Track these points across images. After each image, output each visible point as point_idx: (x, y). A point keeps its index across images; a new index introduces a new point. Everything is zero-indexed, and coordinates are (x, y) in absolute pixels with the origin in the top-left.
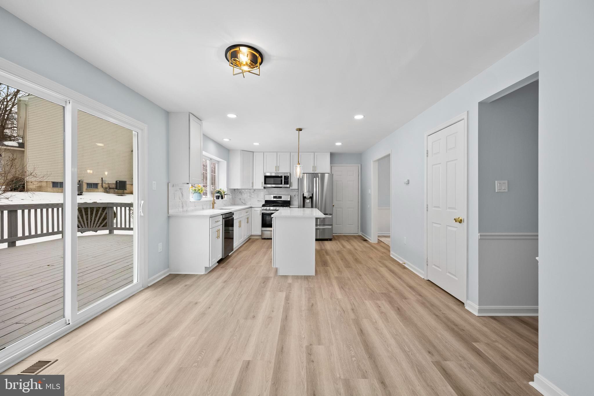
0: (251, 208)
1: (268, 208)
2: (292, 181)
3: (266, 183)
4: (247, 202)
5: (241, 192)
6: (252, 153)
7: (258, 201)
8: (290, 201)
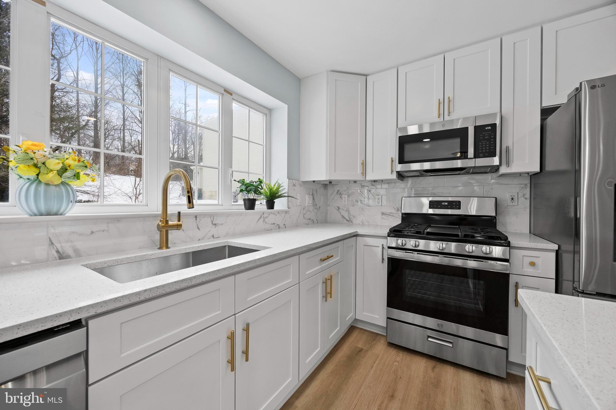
0: (354, 236)
1: (411, 243)
2: (510, 144)
3: (406, 159)
4: (354, 217)
5: (340, 191)
6: (365, 77)
7: (383, 214)
8: (495, 217)
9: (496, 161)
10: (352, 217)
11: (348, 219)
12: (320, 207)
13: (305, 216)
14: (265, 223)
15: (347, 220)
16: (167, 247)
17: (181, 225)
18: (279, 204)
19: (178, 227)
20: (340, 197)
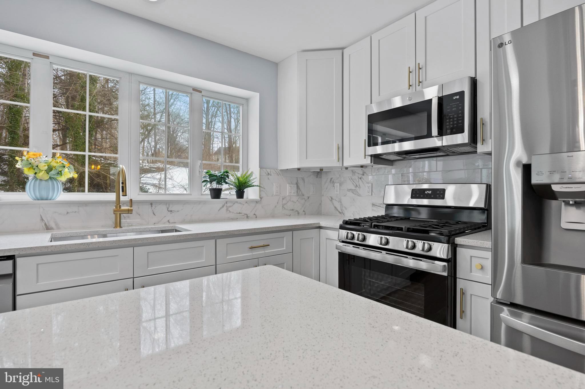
0: (316, 228)
4: (346, 209)
5: (333, 179)
6: (341, 51)
7: (373, 205)
8: (487, 210)
10: (344, 209)
11: (341, 211)
12: (309, 197)
13: (285, 206)
14: (228, 212)
15: (339, 212)
16: (121, 227)
17: (132, 210)
18: (250, 193)
19: (129, 211)
20: (333, 186)
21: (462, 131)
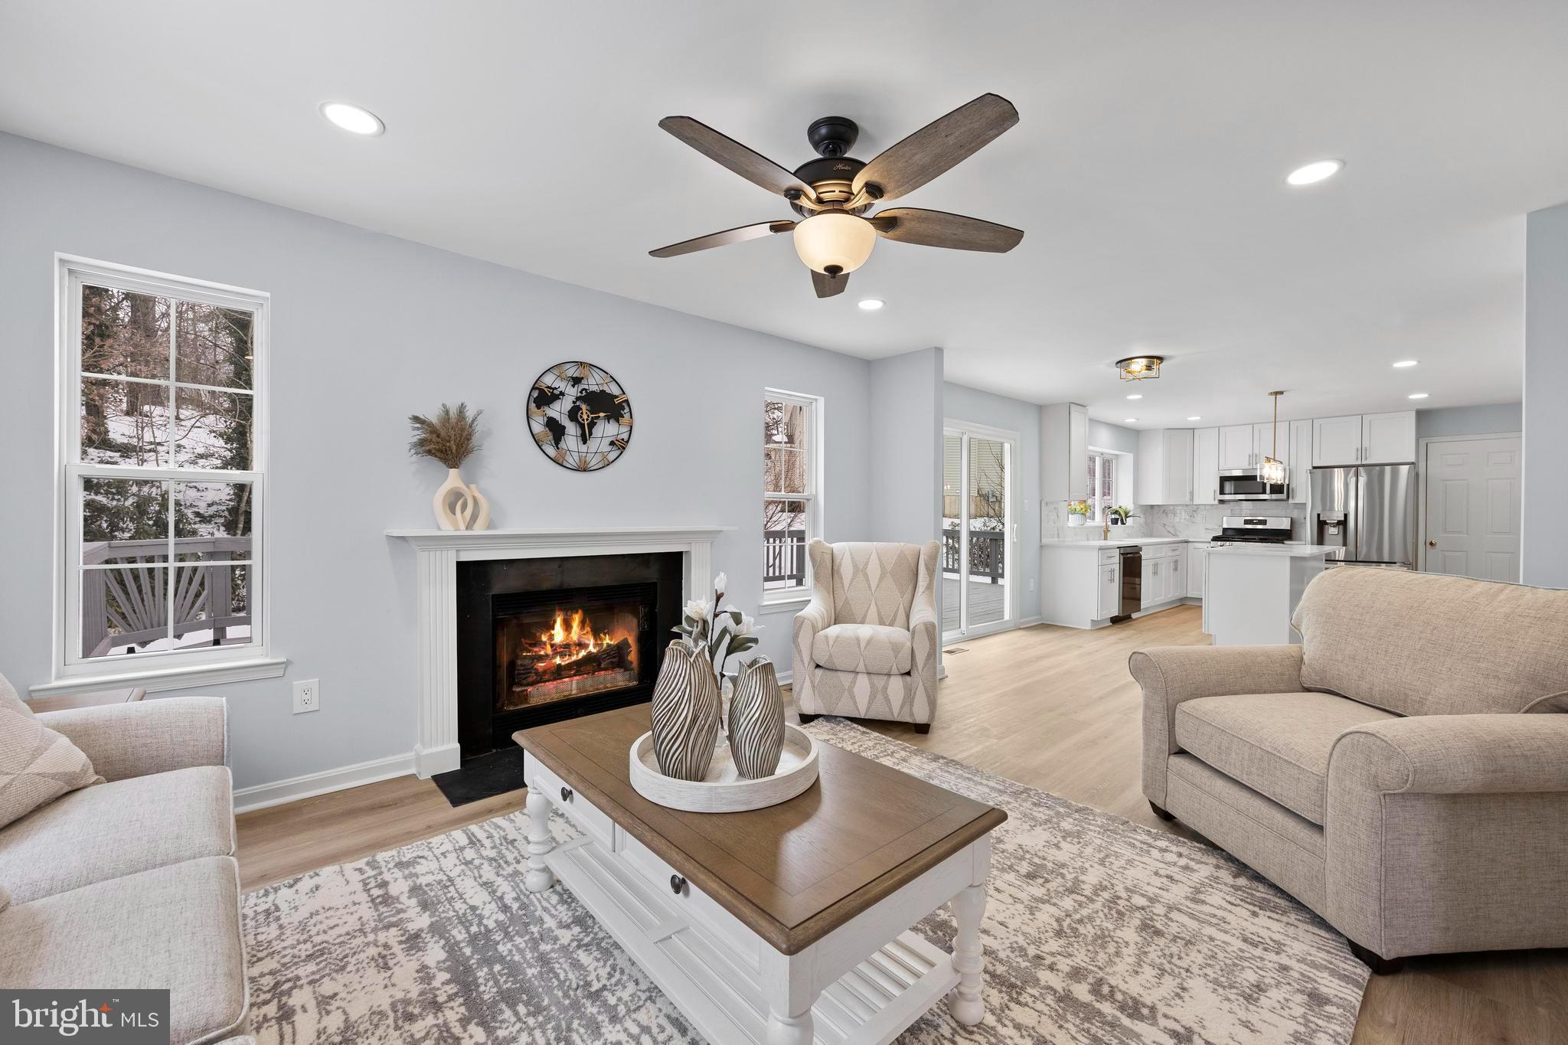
2: (1294, 486)
3: (1225, 492)
4: (1180, 532)
6: (1192, 431)
7: (1207, 529)
8: (1291, 530)
9: (1284, 496)
11: (1174, 533)
18: (1129, 521)
21: (1283, 493)
